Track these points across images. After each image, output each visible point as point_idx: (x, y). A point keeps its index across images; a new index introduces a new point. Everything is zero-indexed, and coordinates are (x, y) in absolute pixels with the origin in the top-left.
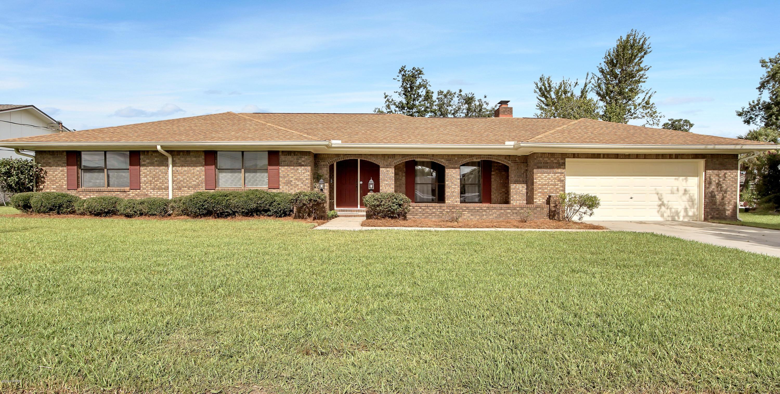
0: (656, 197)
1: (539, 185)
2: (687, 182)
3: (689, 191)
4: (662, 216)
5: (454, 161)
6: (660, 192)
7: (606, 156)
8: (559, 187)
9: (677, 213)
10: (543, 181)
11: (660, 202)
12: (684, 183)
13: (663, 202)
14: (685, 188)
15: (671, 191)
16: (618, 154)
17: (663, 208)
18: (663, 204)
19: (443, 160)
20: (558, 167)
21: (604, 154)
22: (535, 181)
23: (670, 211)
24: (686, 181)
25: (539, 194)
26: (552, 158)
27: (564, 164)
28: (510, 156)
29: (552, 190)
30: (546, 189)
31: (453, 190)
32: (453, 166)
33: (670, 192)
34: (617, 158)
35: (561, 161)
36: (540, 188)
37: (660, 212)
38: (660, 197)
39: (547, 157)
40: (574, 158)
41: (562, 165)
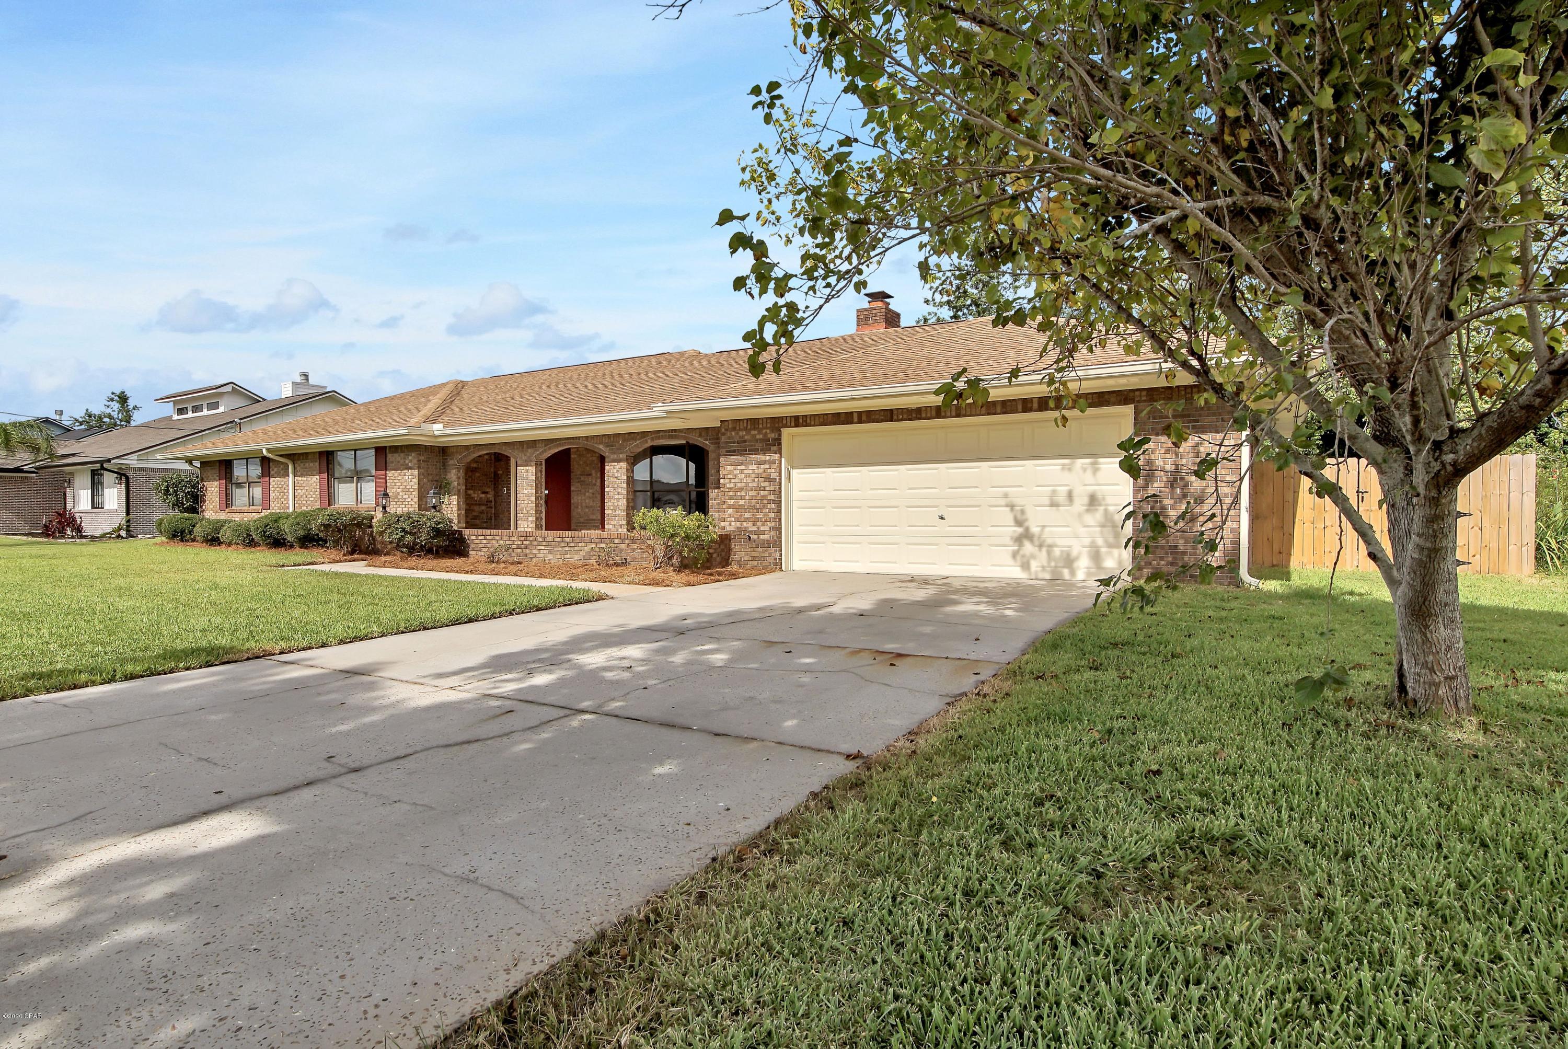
0: (1008, 517)
1: (731, 489)
2: (1099, 474)
3: (1104, 499)
4: (1026, 566)
5: (617, 446)
6: (1018, 501)
7: (864, 418)
8: (766, 493)
9: (1069, 561)
10: (736, 480)
11: (1020, 530)
12: (1088, 477)
13: (1027, 529)
14: (1091, 489)
15: (1051, 497)
16: (891, 410)
17: (1028, 548)
18: (1027, 536)
20: (765, 451)
21: (860, 413)
22: (722, 481)
23: (1049, 553)
24: (1096, 471)
25: (730, 511)
26: (754, 429)
27: (778, 442)
28: (707, 429)
29: (754, 502)
30: (742, 498)
32: (615, 457)
33: (1047, 501)
34: (891, 420)
35: (772, 436)
36: (731, 498)
37: (1018, 558)
38: (1019, 516)
39: (746, 429)
40: (797, 426)
41: (775, 445)
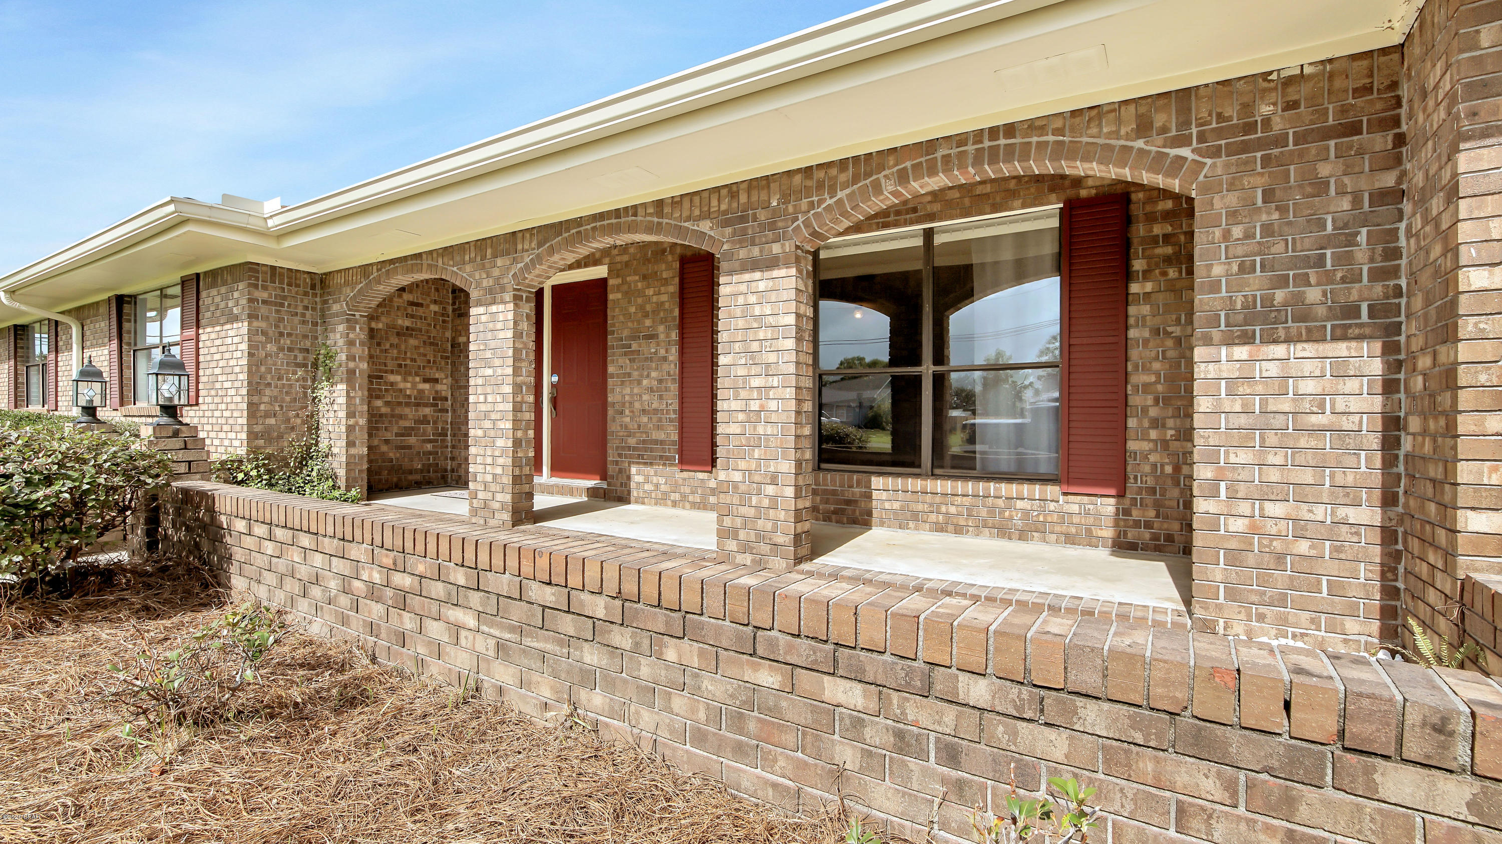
5: (762, 215)
19: (705, 226)
28: (1185, 95)
31: (755, 406)
32: (756, 251)
